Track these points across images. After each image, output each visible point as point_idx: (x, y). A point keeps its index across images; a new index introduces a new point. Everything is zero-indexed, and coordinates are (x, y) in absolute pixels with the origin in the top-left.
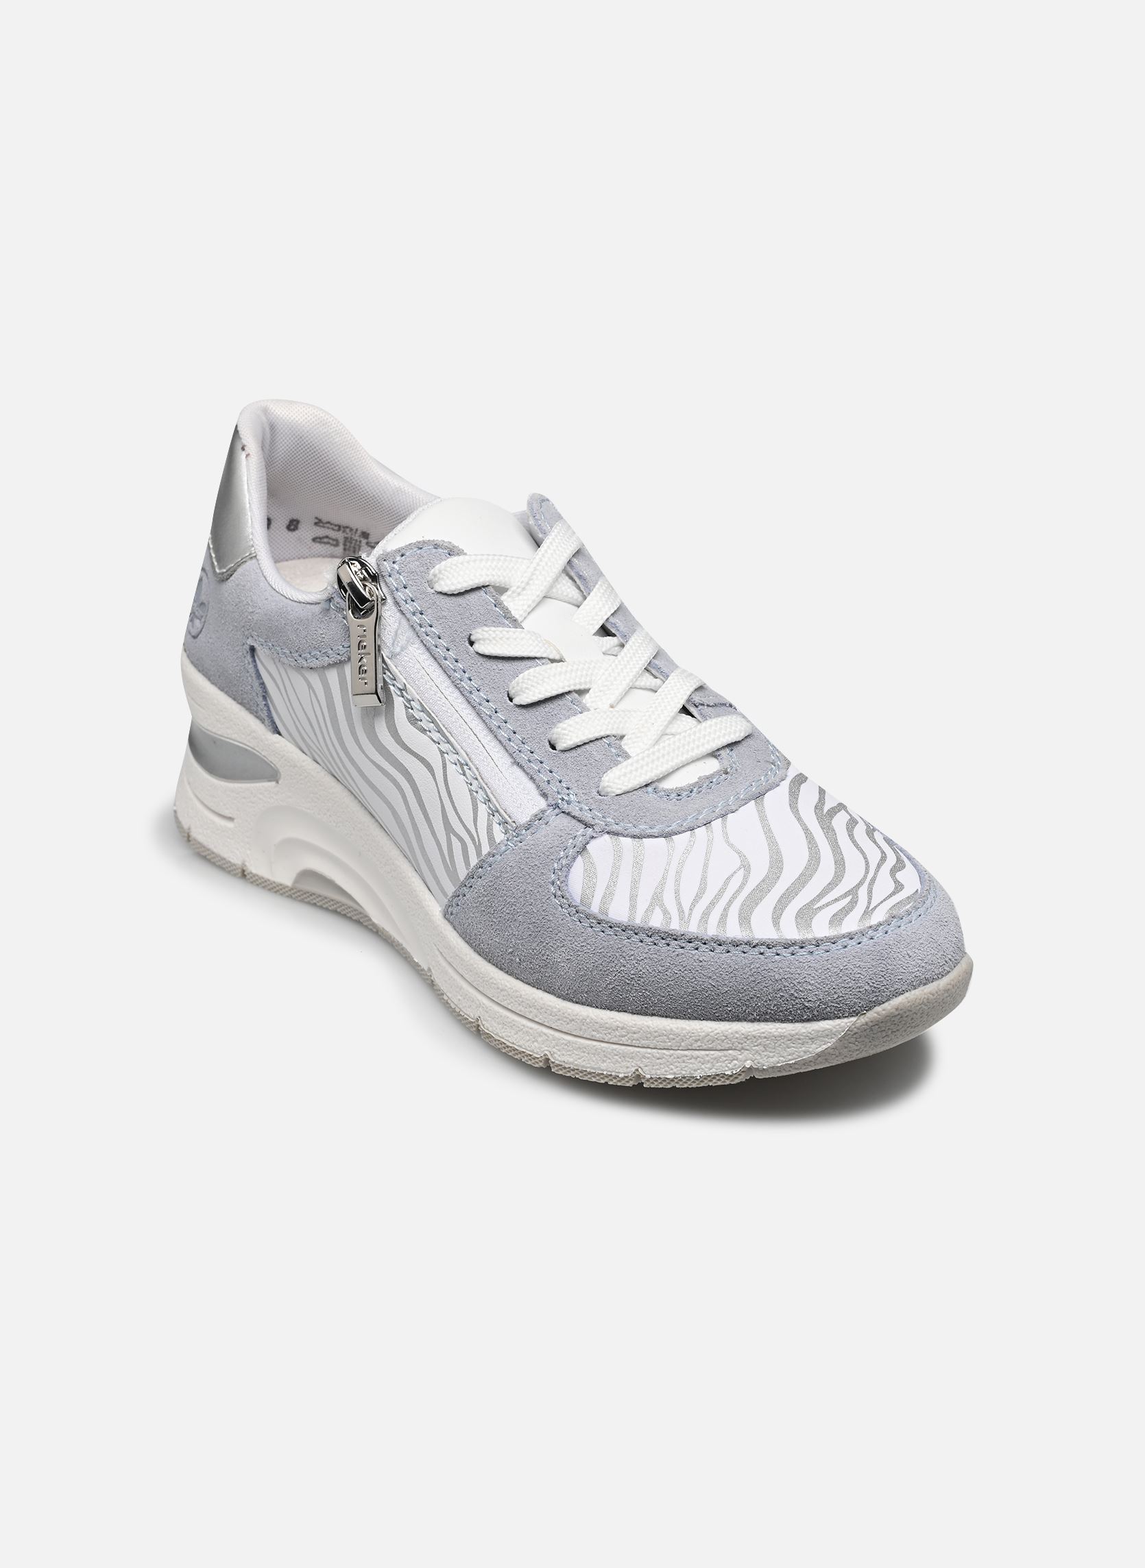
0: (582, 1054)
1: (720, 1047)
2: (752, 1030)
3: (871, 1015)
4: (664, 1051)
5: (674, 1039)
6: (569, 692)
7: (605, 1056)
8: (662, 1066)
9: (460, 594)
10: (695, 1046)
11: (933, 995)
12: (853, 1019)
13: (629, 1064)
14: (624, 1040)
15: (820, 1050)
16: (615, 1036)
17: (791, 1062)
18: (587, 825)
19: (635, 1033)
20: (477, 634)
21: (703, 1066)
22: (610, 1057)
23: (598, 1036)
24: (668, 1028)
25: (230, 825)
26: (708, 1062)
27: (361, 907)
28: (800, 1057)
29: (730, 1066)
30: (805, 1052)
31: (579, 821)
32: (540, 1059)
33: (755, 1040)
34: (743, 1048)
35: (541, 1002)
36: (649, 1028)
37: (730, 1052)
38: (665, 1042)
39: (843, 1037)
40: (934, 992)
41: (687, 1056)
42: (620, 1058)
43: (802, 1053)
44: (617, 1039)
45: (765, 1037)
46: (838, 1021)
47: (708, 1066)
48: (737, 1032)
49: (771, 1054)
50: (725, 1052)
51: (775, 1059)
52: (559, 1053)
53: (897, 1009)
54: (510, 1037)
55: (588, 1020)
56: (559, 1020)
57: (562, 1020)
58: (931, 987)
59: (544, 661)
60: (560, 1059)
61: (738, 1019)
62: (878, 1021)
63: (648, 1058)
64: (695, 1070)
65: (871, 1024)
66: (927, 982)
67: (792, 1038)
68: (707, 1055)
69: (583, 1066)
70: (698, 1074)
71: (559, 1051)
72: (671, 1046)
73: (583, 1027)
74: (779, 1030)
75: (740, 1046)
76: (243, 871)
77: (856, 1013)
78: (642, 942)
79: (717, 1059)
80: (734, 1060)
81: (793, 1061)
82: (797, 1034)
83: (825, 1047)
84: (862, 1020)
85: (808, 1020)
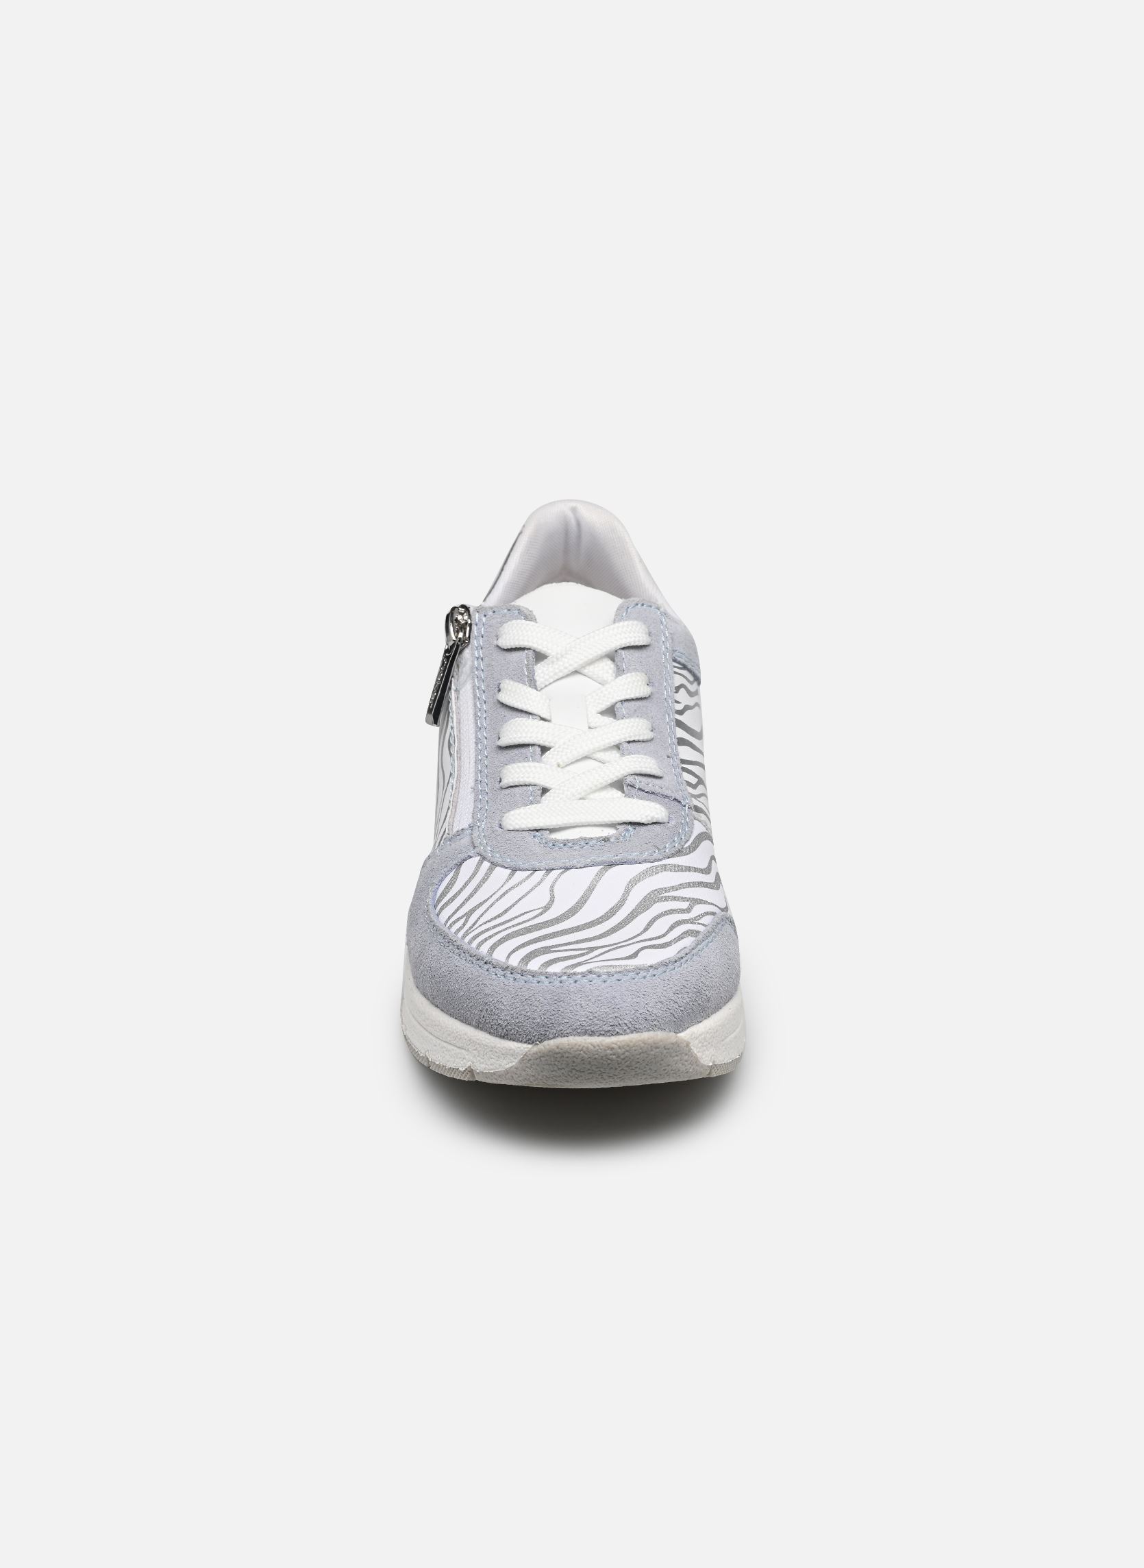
1: (458, 1045)
2: (473, 1035)
3: (542, 1047)
4: (437, 1040)
6: (533, 745)
8: (435, 1053)
10: (448, 1040)
11: (594, 1047)
12: (530, 1046)
13: (425, 1046)
14: (425, 1025)
15: (508, 1067)
17: (492, 1072)
18: (474, 847)
19: (428, 1020)
20: (504, 684)
21: (451, 1059)
26: (453, 1056)
29: (462, 1063)
31: (472, 842)
33: (474, 1044)
34: (469, 1050)
37: (463, 1051)
39: (522, 1060)
40: (595, 1044)
42: (423, 1040)
45: (479, 1044)
46: (521, 1045)
47: (453, 1059)
48: (466, 1034)
49: (483, 1062)
50: (460, 1050)
51: (483, 1066)
53: (558, 1047)
58: (596, 1040)
59: (536, 717)
62: (544, 1053)
63: (431, 1044)
64: (447, 1062)
65: (539, 1054)
66: (593, 1033)
68: (453, 1050)
70: (448, 1065)
74: (487, 1040)
75: (467, 1047)
77: (533, 1042)
79: (457, 1055)
80: (464, 1058)
82: (496, 1047)
84: (535, 1049)
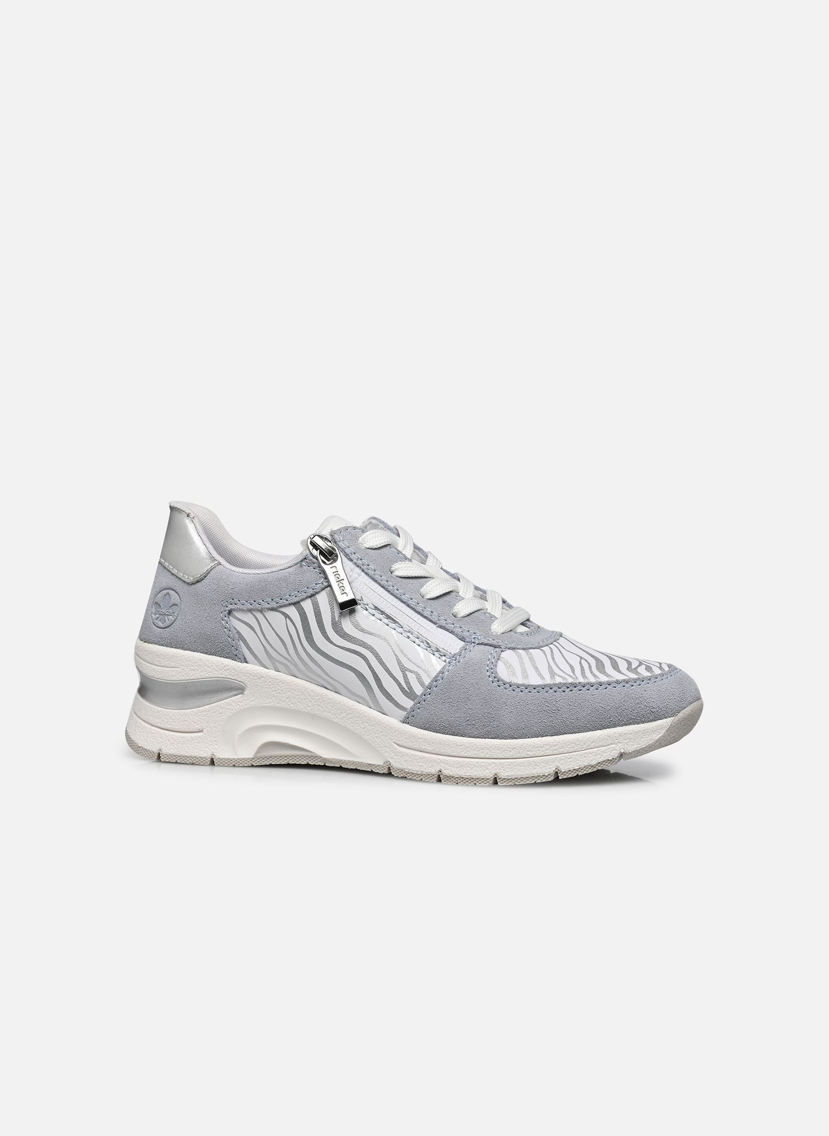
0: (520, 768)
1: (605, 744)
2: (623, 730)
3: (681, 715)
4: (573, 753)
5: (579, 744)
6: (449, 592)
7: (536, 765)
8: (572, 763)
9: (380, 548)
10: (592, 746)
12: (674, 718)
13: (551, 766)
14: (548, 752)
15: (658, 737)
16: (543, 751)
17: (643, 747)
18: (495, 647)
19: (555, 746)
20: (394, 567)
21: (596, 758)
22: (539, 764)
23: (531, 754)
24: (576, 738)
25: (200, 734)
26: (599, 754)
27: (312, 752)
28: (648, 743)
29: (612, 754)
30: (650, 740)
31: (490, 645)
32: (491, 779)
33: (625, 736)
34: (618, 742)
35: (491, 744)
36: (564, 741)
37: (611, 746)
38: (574, 747)
39: (668, 729)
41: (586, 753)
42: (545, 764)
43: (649, 741)
44: (543, 753)
45: (631, 733)
46: (665, 720)
47: (599, 756)
48: (615, 733)
49: (633, 743)
50: (608, 746)
51: (635, 746)
52: (504, 772)
54: (466, 773)
55: (524, 745)
56: (504, 751)
57: (506, 750)
59: (432, 578)
60: (505, 775)
61: (615, 726)
62: (684, 718)
63: (563, 760)
64: (592, 761)
65: (680, 720)
67: (644, 732)
68: (598, 750)
69: (521, 775)
70: (593, 763)
71: (504, 770)
72: (577, 749)
73: (521, 751)
74: (638, 728)
75: (617, 741)
76: (212, 759)
77: (673, 715)
78: (555, 692)
79: (604, 752)
80: (614, 750)
81: (645, 746)
82: (647, 729)
83: (660, 735)
85: (651, 721)
